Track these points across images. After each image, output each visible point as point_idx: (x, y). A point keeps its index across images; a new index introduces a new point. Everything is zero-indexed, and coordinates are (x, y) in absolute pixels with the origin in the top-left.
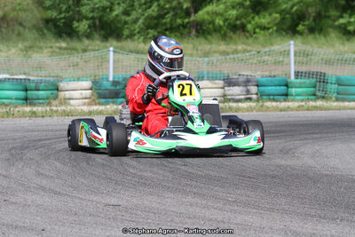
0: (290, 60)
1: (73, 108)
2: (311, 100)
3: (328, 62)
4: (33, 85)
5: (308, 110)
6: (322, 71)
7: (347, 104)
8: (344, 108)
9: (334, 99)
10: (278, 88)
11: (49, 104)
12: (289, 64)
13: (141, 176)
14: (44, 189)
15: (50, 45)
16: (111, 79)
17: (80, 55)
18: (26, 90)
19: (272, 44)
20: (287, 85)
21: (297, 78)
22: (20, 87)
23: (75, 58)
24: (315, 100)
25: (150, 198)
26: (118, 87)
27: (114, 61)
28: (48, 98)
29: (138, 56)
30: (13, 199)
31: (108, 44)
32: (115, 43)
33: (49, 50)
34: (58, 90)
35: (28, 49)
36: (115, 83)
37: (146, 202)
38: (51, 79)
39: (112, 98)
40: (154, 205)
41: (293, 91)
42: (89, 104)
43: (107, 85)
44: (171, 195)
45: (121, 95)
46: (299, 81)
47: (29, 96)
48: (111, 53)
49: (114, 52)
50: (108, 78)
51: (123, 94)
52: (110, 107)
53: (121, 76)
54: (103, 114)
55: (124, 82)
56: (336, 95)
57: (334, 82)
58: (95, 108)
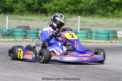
0: (78, 24)
2: (86, 39)
3: (93, 26)
5: (84, 43)
6: (90, 28)
7: (99, 41)
8: (99, 43)
9: (94, 39)
12: (77, 26)
16: (7, 29)
19: (70, 18)
20: (76, 33)
21: (81, 31)
24: (87, 39)
26: (10, 32)
27: (8, 23)
32: (9, 15)
36: (8, 30)
39: (7, 36)
43: (5, 31)
44: (30, 73)
46: (81, 32)
48: (7, 19)
49: (8, 18)
50: (6, 28)
51: (12, 35)
52: (7, 40)
53: (11, 28)
54: (4, 42)
55: (12, 30)
56: (95, 38)
57: (95, 32)
58: (1, 40)
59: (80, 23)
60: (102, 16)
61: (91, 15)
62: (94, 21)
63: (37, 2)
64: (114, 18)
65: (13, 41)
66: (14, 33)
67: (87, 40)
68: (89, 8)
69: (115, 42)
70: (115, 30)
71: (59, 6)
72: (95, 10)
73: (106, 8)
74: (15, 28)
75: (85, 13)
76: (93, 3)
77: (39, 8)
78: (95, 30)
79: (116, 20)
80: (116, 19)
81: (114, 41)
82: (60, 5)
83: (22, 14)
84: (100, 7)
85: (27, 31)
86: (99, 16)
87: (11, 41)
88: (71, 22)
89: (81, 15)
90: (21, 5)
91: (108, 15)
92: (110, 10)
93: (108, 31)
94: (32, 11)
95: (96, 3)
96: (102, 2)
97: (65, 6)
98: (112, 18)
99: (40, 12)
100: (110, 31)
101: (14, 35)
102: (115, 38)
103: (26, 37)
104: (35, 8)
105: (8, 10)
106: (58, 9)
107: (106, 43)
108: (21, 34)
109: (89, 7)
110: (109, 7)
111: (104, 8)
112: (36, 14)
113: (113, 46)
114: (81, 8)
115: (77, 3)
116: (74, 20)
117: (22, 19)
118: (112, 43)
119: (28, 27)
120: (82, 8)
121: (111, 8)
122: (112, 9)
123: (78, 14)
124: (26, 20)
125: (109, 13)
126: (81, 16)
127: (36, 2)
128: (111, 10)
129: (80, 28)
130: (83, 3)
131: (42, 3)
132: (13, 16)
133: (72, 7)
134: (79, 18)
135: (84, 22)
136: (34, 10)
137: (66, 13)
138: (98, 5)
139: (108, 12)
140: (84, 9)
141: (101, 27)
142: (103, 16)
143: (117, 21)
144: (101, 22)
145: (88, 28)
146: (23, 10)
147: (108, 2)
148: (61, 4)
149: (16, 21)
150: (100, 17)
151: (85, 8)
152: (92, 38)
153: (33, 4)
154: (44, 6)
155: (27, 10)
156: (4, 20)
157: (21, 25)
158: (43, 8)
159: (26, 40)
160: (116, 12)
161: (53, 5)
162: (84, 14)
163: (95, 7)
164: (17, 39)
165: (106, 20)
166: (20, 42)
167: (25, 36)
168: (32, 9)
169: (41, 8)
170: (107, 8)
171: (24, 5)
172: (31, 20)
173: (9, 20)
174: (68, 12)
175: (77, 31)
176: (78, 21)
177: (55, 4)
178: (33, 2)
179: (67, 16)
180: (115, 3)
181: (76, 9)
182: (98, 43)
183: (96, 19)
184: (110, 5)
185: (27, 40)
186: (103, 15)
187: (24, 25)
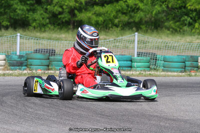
0: (134, 45)
2: (148, 70)
3: (158, 48)
5: (145, 76)
6: (154, 52)
7: (169, 73)
8: (169, 76)
9: (161, 70)
10: (125, 62)
12: (134, 48)
16: (18, 54)
19: (122, 36)
20: (131, 61)
21: (139, 56)
24: (150, 71)
25: (42, 127)
26: (22, 59)
27: (20, 44)
29: (36, 41)
32: (21, 31)
36: (20, 57)
37: (39, 130)
39: (18, 66)
41: (135, 64)
42: (4, 70)
43: (15, 58)
44: (56, 126)
45: (24, 64)
46: (139, 58)
48: (19, 37)
49: (20, 36)
50: (16, 53)
51: (26, 64)
52: (17, 72)
53: (25, 52)
54: (12, 76)
55: (26, 56)
56: (162, 68)
57: (162, 59)
58: (7, 72)
59: (138, 44)
60: (174, 32)
61: (155, 31)
62: (160, 40)
63: (67, 10)
64: (194, 36)
65: (29, 74)
66: (29, 60)
67: (149, 73)
68: (153, 19)
69: (195, 75)
70: (196, 55)
71: (103, 16)
72: (162, 22)
73: (180, 18)
74: (31, 53)
75: (146, 27)
76: (159, 11)
77: (70, 20)
78: (162, 55)
79: (198, 38)
80: (196, 36)
81: (193, 74)
82: (104, 14)
83: (43, 29)
84: (170, 17)
85: (50, 57)
86: (168, 32)
87: (25, 73)
88: (123, 42)
89: (140, 31)
90: (41, 14)
91: (184, 31)
92: (187, 22)
93: (184, 57)
94: (59, 25)
95: (163, 11)
96: (174, 9)
97: (114, 16)
98: (191, 35)
99: (71, 27)
100: (188, 56)
101: (29, 63)
102: (196, 69)
103: (50, 67)
104: (64, 20)
105: (20, 24)
106: (101, 21)
107: (181, 76)
108: (42, 63)
109: (152, 17)
110: (186, 17)
111: (178, 19)
112: (66, 30)
113: (191, 81)
114: (139, 19)
115: (133, 11)
116: (128, 38)
117: (43, 38)
118: (190, 76)
119: (53, 50)
120: (141, 19)
121: (189, 19)
122: (191, 21)
123: (134, 29)
124: (50, 39)
125: (185, 28)
126: (139, 33)
127: (65, 10)
128: (189, 22)
129: (138, 52)
130: (142, 10)
131: (76, 12)
132: (28, 33)
133: (125, 18)
134: (136, 36)
135: (144, 43)
136: (63, 22)
137: (114, 27)
138: (167, 14)
139: (183, 27)
140: (144, 21)
141: (171, 51)
142: (176, 33)
143: (197, 41)
144: (172, 42)
145: (151, 52)
146: (45, 23)
147: (183, 10)
148: (107, 13)
149: (33, 41)
150: (171, 34)
151: (146, 19)
152: (158, 68)
153: (60, 13)
154: (79, 17)
155: (50, 23)
156: (14, 39)
157: (41, 48)
158: (77, 19)
160: (197, 25)
161: (93, 14)
162: (145, 29)
163: (162, 18)
164: (34, 71)
165: (180, 38)
167: (48, 66)
168: (59, 22)
169: (74, 19)
170: (182, 19)
171: (47, 15)
172: (58, 39)
173: (22, 40)
174: (119, 25)
175: (133, 58)
176: (134, 41)
177: (97, 12)
178: (60, 10)
179: (117, 33)
180: (196, 10)
181: (132, 20)
182: (167, 76)
183: (163, 37)
184: (187, 15)
185: (51, 73)
186: (176, 31)
187: (45, 48)
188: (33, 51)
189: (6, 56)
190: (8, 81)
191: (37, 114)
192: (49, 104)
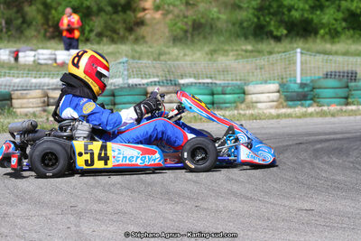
1: (261, 112)
4: (219, 89)
11: (236, 108)
13: (333, 180)
14: (235, 194)
15: (235, 48)
16: (299, 81)
17: (266, 58)
18: (213, 94)
22: (206, 92)
23: (262, 61)
25: (343, 202)
26: (306, 89)
27: (302, 63)
28: (235, 102)
29: (326, 57)
30: (205, 205)
31: (295, 46)
33: (235, 53)
34: (244, 93)
35: (213, 52)
36: (303, 85)
38: (239, 82)
39: (300, 100)
40: (349, 209)
42: (277, 107)
43: (294, 87)
45: (309, 97)
47: (216, 100)
48: (299, 55)
49: (302, 53)
50: (295, 80)
51: (311, 96)
52: (299, 110)
53: (309, 78)
54: (292, 117)
55: (311, 84)
58: (283, 111)
65: (317, 113)
66: (318, 90)
74: (319, 79)
85: (352, 84)
87: (312, 113)
103: (350, 100)
108: (337, 94)
117: (336, 53)
119: (352, 73)
155: (348, 29)
157: (333, 70)
159: (350, 108)
164: (325, 108)
166: (333, 115)
167: (347, 98)
185: (352, 110)
187: (341, 70)
188: (321, 75)
189: (280, 85)
190: (286, 127)
191: (334, 181)
192: (352, 163)
